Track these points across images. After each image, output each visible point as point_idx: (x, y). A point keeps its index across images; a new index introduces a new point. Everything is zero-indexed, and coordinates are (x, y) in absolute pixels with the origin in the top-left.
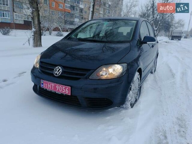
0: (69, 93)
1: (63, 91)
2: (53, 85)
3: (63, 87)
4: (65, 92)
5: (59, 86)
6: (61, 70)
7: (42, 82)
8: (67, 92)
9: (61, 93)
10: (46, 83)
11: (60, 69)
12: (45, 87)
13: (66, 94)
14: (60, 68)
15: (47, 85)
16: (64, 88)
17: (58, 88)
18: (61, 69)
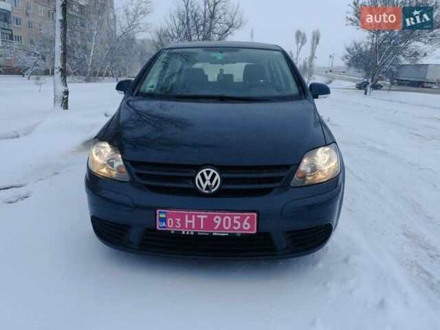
0: (251, 229)
1: (234, 228)
2: (202, 217)
3: (235, 218)
4: (241, 229)
5: (222, 217)
6: (218, 177)
7: (163, 216)
8: (246, 226)
9: (229, 234)
10: (174, 216)
11: (214, 175)
12: (174, 227)
13: (242, 234)
14: (212, 171)
15: (183, 222)
16: (237, 220)
17: (219, 223)
18: (216, 173)
